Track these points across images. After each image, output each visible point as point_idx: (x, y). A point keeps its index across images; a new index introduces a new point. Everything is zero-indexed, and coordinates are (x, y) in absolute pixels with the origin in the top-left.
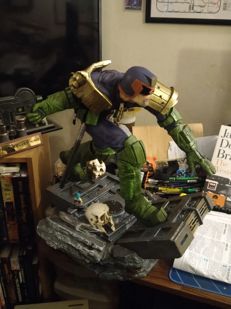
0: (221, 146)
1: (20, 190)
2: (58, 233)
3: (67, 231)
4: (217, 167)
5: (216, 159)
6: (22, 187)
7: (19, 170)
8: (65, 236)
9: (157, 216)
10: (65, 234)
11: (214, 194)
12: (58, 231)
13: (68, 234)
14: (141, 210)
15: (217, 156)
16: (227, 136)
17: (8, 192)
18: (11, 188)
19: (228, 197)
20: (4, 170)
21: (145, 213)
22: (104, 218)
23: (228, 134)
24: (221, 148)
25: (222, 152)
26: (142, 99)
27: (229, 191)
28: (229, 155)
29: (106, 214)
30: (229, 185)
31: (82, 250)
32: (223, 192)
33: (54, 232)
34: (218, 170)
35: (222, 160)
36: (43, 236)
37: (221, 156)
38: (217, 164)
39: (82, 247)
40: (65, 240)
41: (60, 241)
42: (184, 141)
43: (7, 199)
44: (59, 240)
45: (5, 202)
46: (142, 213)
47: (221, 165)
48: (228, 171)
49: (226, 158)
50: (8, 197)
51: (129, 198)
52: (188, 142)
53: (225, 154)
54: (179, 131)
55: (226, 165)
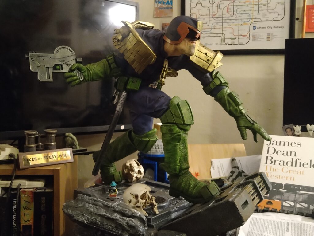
0: (268, 153)
1: (42, 209)
2: (90, 204)
3: (101, 202)
4: (267, 173)
5: (264, 166)
6: (44, 205)
7: (43, 186)
8: (98, 208)
9: (209, 189)
10: (99, 206)
11: (268, 200)
12: (89, 203)
13: (102, 205)
14: (189, 186)
15: (265, 163)
16: (273, 144)
17: (27, 212)
18: (32, 206)
19: (284, 202)
20: (26, 185)
21: (195, 188)
22: (146, 197)
23: (273, 142)
24: (268, 155)
25: (269, 158)
26: (188, 46)
27: (284, 196)
28: (278, 161)
29: (148, 193)
30: (283, 189)
31: (120, 219)
32: (277, 197)
33: (84, 205)
34: (269, 176)
35: (271, 167)
36: (71, 211)
37: (269, 162)
38: (266, 170)
39: (120, 216)
40: (98, 212)
41: (92, 214)
42: (233, 104)
43: (25, 221)
44: (90, 213)
45: (22, 225)
46: (190, 190)
47: (271, 170)
48: (280, 176)
49: (275, 164)
50: (26, 218)
51: (175, 169)
52: (237, 104)
53: (273, 161)
54: (227, 93)
55: (276, 171)
